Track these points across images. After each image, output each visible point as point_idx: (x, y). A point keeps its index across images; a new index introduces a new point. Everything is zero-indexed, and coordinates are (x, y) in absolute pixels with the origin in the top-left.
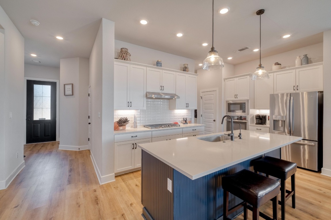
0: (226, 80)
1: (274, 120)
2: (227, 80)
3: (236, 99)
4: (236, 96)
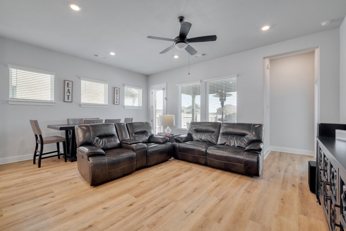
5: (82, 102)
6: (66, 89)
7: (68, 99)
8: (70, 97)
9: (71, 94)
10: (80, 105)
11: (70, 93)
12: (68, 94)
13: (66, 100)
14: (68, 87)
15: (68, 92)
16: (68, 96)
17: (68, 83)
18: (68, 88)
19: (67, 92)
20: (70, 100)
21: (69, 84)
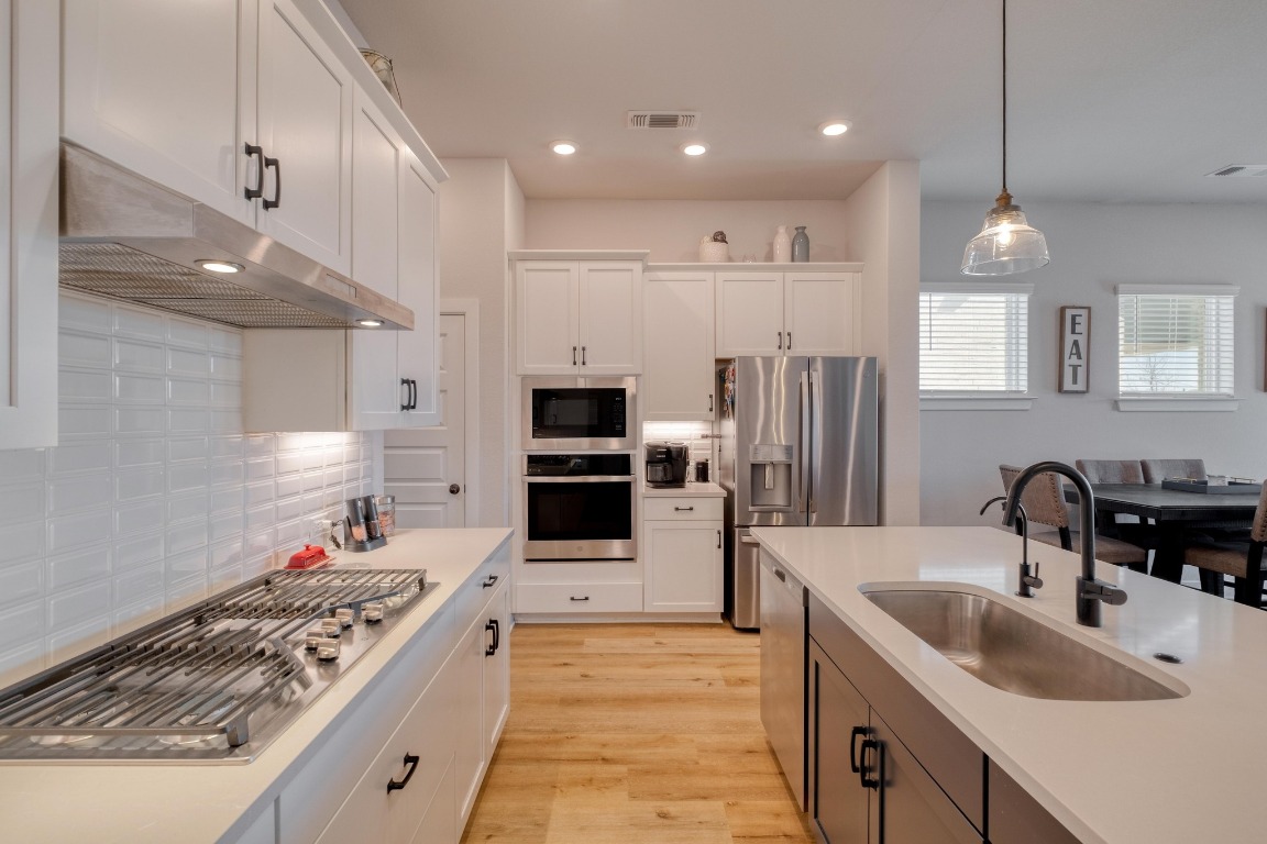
0: (520, 266)
1: (753, 465)
2: (530, 265)
3: (579, 370)
4: (579, 355)
5: (1121, 389)
6: (1069, 338)
7: (1075, 382)
8: (1081, 372)
9: (1083, 362)
10: (1115, 404)
11: (1079, 357)
12: (1074, 361)
13: (1068, 385)
14: (1073, 332)
15: (1074, 351)
16: (1075, 368)
17: (1074, 317)
18: (1075, 337)
19: (1071, 354)
20: (1080, 386)
21: (1078, 320)
